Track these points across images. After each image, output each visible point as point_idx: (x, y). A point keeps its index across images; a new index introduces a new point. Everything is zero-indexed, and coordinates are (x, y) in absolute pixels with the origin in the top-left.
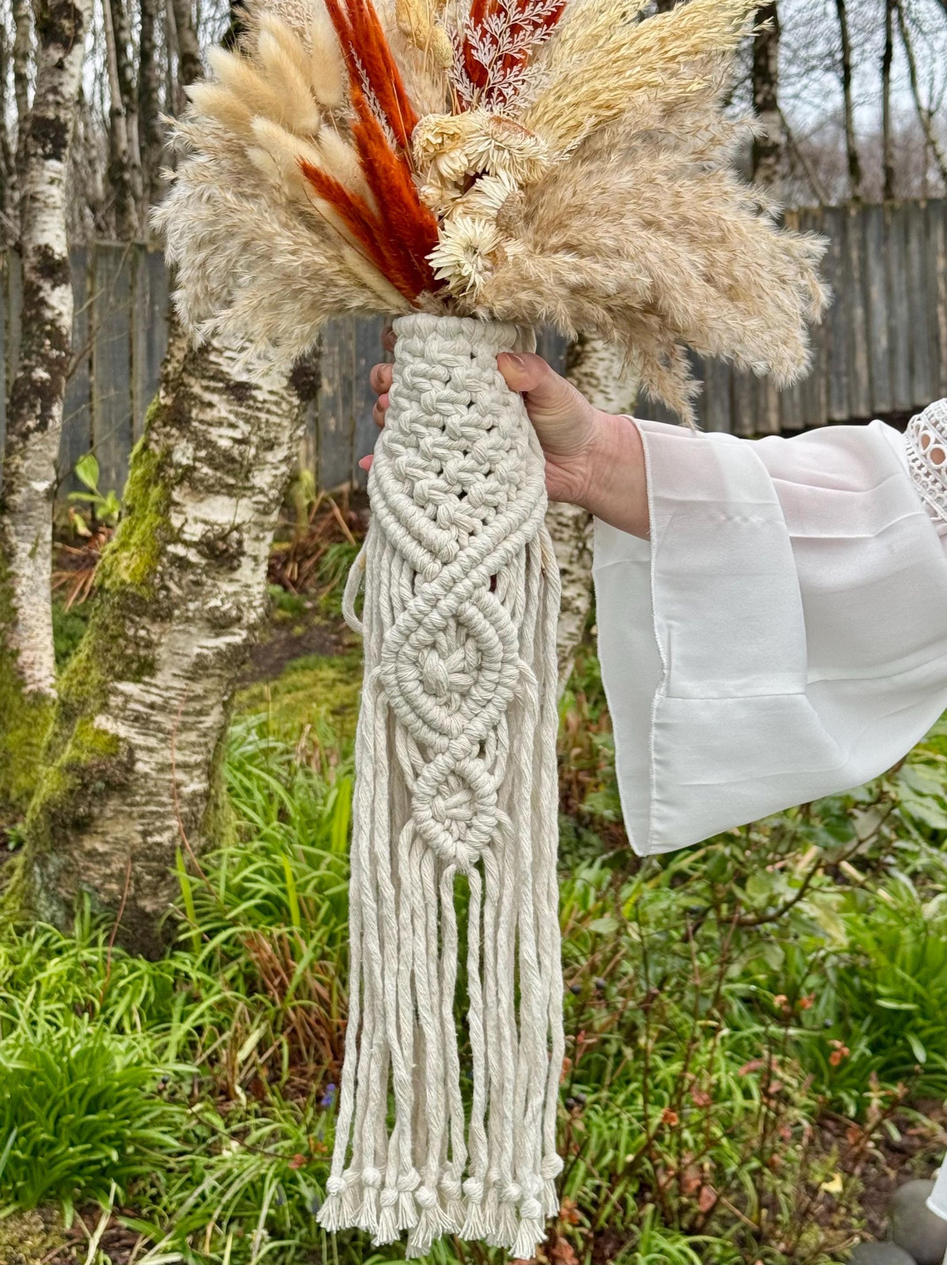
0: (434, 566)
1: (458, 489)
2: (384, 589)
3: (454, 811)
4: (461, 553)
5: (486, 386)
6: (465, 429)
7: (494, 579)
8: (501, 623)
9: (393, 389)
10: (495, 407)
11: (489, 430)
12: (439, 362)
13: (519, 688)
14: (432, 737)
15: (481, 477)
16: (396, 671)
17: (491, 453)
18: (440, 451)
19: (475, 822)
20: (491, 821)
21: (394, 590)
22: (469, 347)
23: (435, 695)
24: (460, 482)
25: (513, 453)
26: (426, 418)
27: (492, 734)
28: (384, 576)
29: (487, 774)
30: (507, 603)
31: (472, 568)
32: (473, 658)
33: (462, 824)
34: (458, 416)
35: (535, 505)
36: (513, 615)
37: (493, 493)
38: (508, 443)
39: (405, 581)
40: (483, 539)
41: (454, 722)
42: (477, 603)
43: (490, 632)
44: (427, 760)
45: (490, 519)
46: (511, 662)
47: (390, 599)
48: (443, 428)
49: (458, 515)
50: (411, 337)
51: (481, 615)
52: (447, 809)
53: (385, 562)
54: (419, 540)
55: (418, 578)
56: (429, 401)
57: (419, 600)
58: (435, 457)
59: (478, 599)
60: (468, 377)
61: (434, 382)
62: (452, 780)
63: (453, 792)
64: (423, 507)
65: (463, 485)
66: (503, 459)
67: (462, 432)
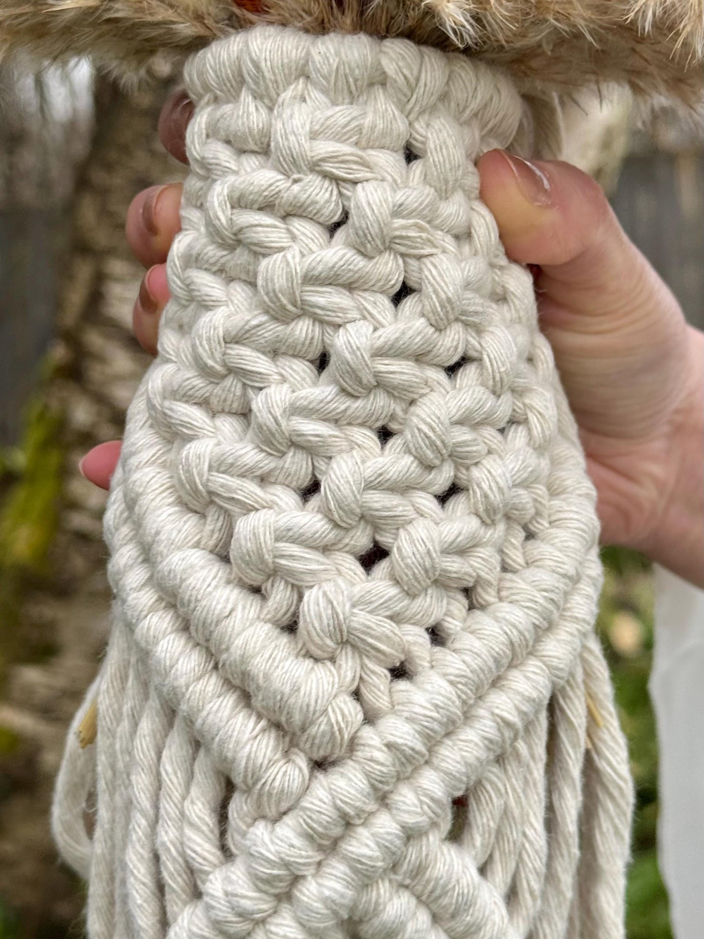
0: (287, 773)
1: (362, 540)
2: (140, 824)
4: (368, 734)
5: (449, 243)
7: (461, 805)
8: (485, 935)
9: (179, 246)
10: (475, 302)
11: (452, 370)
12: (315, 167)
15: (427, 502)
17: (462, 435)
18: (310, 428)
21: (167, 835)
22: (401, 126)
24: (368, 518)
25: (518, 437)
26: (273, 330)
28: (141, 783)
30: (496, 867)
31: (400, 778)
34: (365, 328)
35: (575, 580)
36: (512, 896)
37: (462, 551)
38: (504, 407)
39: (200, 808)
40: (435, 691)
42: (412, 880)
45: (453, 625)
47: (156, 858)
48: (322, 362)
49: (361, 618)
50: (233, 96)
51: (423, 918)
53: (144, 743)
54: (244, 689)
55: (239, 805)
56: (280, 282)
57: (239, 875)
58: (296, 443)
59: (419, 871)
60: (398, 211)
61: (299, 226)
64: (256, 590)
65: (376, 528)
66: (490, 452)
67: (376, 374)
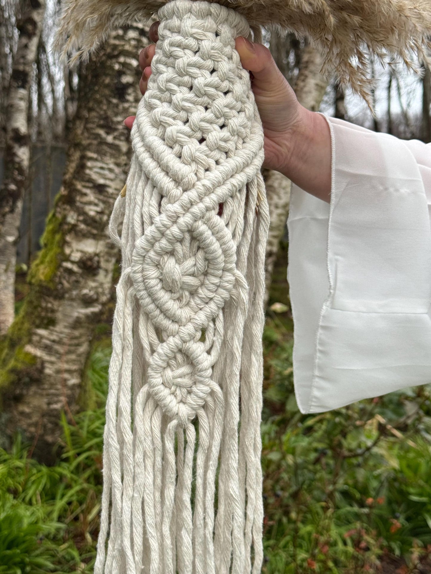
0: (177, 192)
1: (199, 135)
2: (138, 208)
3: (179, 380)
4: (198, 183)
5: (226, 59)
6: (206, 89)
7: (221, 206)
8: (226, 239)
9: (155, 58)
10: (231, 75)
11: (226, 93)
12: (192, 36)
13: (234, 291)
14: (166, 323)
15: (217, 128)
16: (143, 271)
17: (226, 110)
18: (187, 104)
19: (194, 389)
20: (206, 389)
21: (145, 209)
22: (215, 26)
23: (171, 291)
24: (202, 130)
25: (242, 115)
26: (179, 79)
27: (211, 324)
28: (139, 198)
29: (205, 354)
30: (230, 226)
31: (205, 195)
32: (201, 264)
33: (185, 390)
34: (203, 79)
35: (256, 155)
36: (234, 236)
37: (226, 141)
38: (239, 105)
39: (154, 202)
40: (216, 174)
41: (184, 313)
42: (207, 222)
43: (216, 246)
44: (162, 341)
45: (221, 161)
46: (230, 270)
47: (142, 216)
48: (191, 88)
49: (198, 154)
50: (171, 18)
51: (210, 232)
52: (174, 378)
53: (140, 188)
54: (166, 171)
55: (164, 200)
56: (181, 65)
57: (163, 216)
58: (183, 109)
59: (209, 219)
60: (213, 48)
61: (187, 51)
62: (179, 357)
63: (179, 366)
64: (171, 147)
65: (203, 133)
66: (234, 117)
67: (205, 91)
